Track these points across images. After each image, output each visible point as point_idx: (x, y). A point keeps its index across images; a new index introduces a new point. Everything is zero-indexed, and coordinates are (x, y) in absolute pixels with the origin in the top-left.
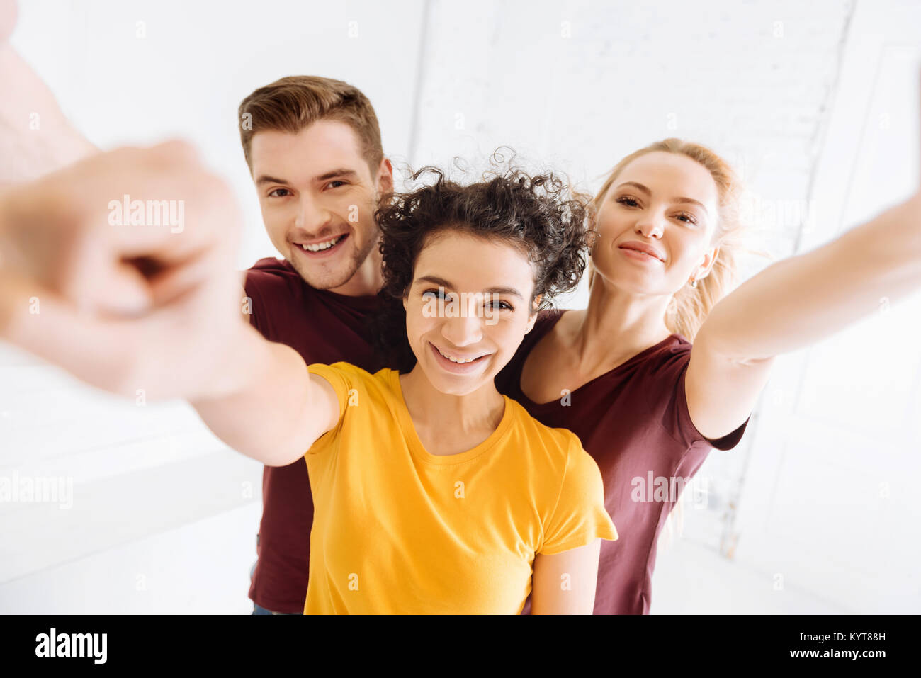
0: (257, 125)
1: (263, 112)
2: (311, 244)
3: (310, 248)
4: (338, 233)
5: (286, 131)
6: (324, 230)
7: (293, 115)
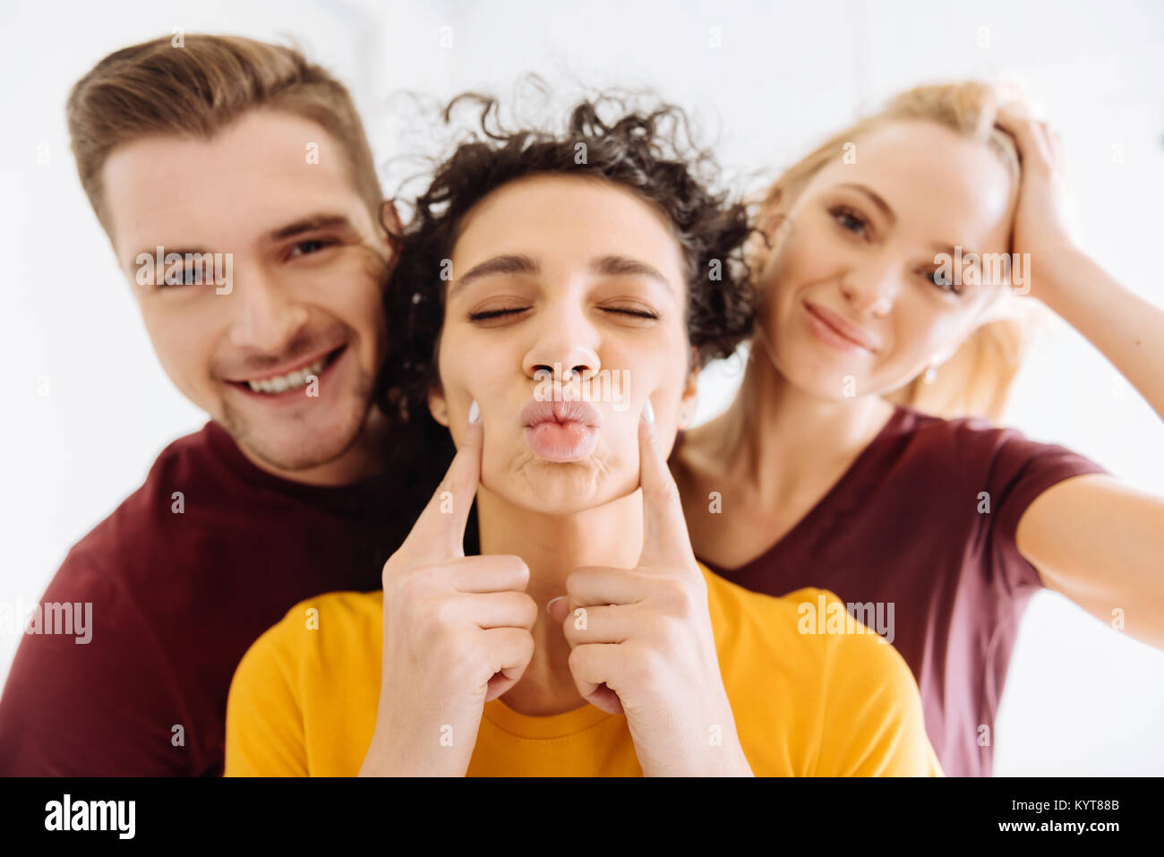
0: (115, 127)
1: (126, 99)
2: (269, 378)
3: (267, 386)
4: (325, 346)
5: (185, 134)
6: (298, 343)
7: (194, 98)
